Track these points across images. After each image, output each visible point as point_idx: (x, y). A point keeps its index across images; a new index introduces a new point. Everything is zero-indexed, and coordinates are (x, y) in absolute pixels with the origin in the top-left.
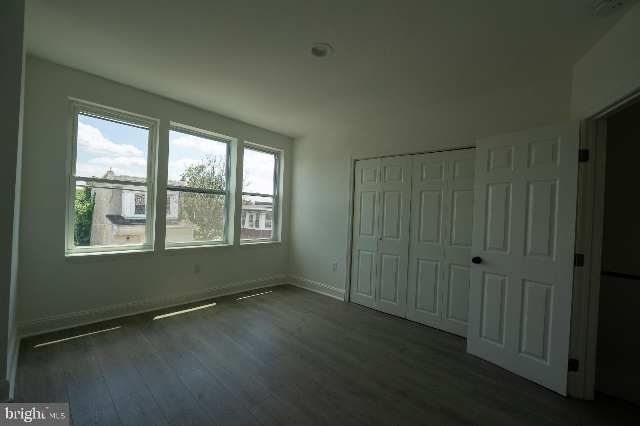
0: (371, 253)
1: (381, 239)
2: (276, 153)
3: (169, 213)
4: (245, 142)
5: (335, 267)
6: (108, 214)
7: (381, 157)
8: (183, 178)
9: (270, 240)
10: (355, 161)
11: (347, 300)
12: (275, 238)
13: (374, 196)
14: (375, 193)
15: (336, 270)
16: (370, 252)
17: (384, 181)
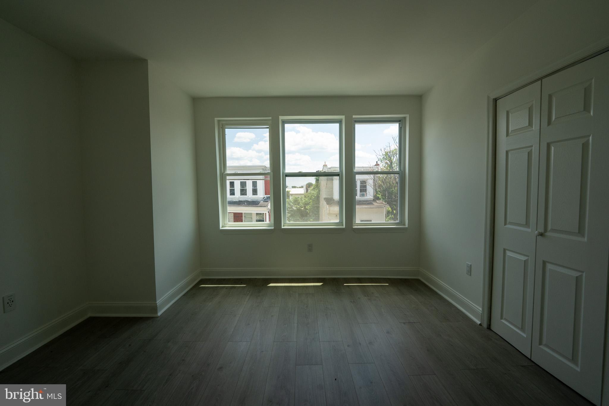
0: (524, 258)
1: (541, 235)
2: (400, 120)
3: (366, 195)
4: (354, 116)
5: (469, 271)
6: (325, 197)
7: (541, 79)
8: (377, 163)
9: (395, 224)
10: (495, 100)
11: (485, 325)
12: (402, 222)
13: (530, 154)
14: (532, 149)
15: (471, 275)
16: (522, 256)
17: (549, 123)
